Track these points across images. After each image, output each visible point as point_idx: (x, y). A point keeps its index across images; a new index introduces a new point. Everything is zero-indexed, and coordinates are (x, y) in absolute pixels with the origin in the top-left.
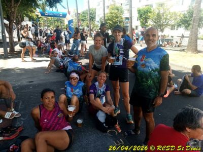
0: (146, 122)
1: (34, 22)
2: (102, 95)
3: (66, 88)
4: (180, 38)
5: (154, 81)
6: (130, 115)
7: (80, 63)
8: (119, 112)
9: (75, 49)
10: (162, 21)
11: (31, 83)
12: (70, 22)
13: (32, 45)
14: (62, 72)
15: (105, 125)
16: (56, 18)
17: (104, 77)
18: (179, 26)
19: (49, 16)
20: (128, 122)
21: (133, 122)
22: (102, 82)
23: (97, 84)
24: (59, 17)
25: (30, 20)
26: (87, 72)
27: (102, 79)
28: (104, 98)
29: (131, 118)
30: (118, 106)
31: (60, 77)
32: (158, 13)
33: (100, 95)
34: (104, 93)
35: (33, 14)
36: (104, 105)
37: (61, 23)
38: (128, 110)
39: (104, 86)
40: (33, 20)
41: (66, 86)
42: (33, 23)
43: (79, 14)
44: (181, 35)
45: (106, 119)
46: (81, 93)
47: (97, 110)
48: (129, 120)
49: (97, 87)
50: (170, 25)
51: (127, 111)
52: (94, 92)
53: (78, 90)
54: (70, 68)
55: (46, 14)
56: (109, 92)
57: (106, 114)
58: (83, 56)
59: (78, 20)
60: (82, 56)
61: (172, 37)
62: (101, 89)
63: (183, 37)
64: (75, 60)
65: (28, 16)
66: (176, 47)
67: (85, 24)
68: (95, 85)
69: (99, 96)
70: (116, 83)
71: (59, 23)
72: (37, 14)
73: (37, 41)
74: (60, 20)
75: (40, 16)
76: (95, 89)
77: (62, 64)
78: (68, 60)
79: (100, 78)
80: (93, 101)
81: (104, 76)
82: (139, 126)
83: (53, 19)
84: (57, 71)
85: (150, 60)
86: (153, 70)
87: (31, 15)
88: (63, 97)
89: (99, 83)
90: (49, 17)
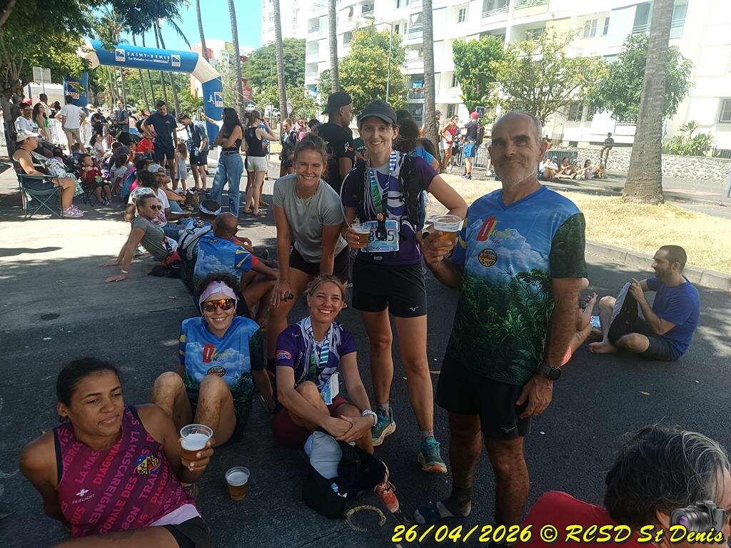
0: (498, 471)
1: (73, 84)
2: (326, 370)
3: (182, 346)
4: (601, 148)
5: (525, 316)
6: (432, 441)
7: (244, 240)
8: (392, 427)
9: (226, 187)
10: (537, 91)
11: (49, 323)
12: (211, 87)
13: (61, 173)
14: (175, 275)
15: (336, 488)
16: (156, 74)
17: (335, 298)
18: (596, 105)
19: (129, 63)
20: (426, 468)
21: (444, 468)
22: (328, 316)
23: (306, 325)
24: (169, 67)
25: (55, 80)
26: (269, 277)
27: (325, 306)
28: (335, 377)
29: (437, 452)
30: (386, 406)
31: (168, 293)
32: (527, 62)
33: (319, 371)
34: (334, 362)
35: (68, 56)
36: (334, 411)
37: (177, 88)
38: (425, 421)
39: (334, 332)
40: (69, 79)
41: (183, 338)
42: (69, 88)
43: (244, 59)
44: (603, 139)
45: (343, 466)
46: (244, 361)
47: (306, 429)
48: (429, 458)
49: (305, 336)
50: (565, 103)
51: (421, 426)
52: (296, 357)
53: (231, 352)
54: (206, 263)
55: (118, 59)
56: (353, 356)
57: (342, 444)
58: (258, 211)
59: (240, 80)
60: (252, 215)
61: (574, 144)
62: (323, 346)
63: (609, 143)
64: (223, 231)
65: (46, 63)
66: (586, 179)
67: (265, 95)
68: (298, 330)
69: (316, 375)
70: (380, 319)
71: (170, 92)
72: (84, 55)
73: (82, 158)
74: (173, 78)
75: (95, 63)
76: (298, 344)
77: (174, 245)
78: (198, 231)
79: (319, 302)
80: (291, 397)
81: (334, 293)
82: (470, 485)
83: (146, 77)
84: (157, 272)
85: (514, 235)
86: (523, 274)
87: (58, 59)
88: (170, 382)
89: (316, 322)
90: (132, 70)
